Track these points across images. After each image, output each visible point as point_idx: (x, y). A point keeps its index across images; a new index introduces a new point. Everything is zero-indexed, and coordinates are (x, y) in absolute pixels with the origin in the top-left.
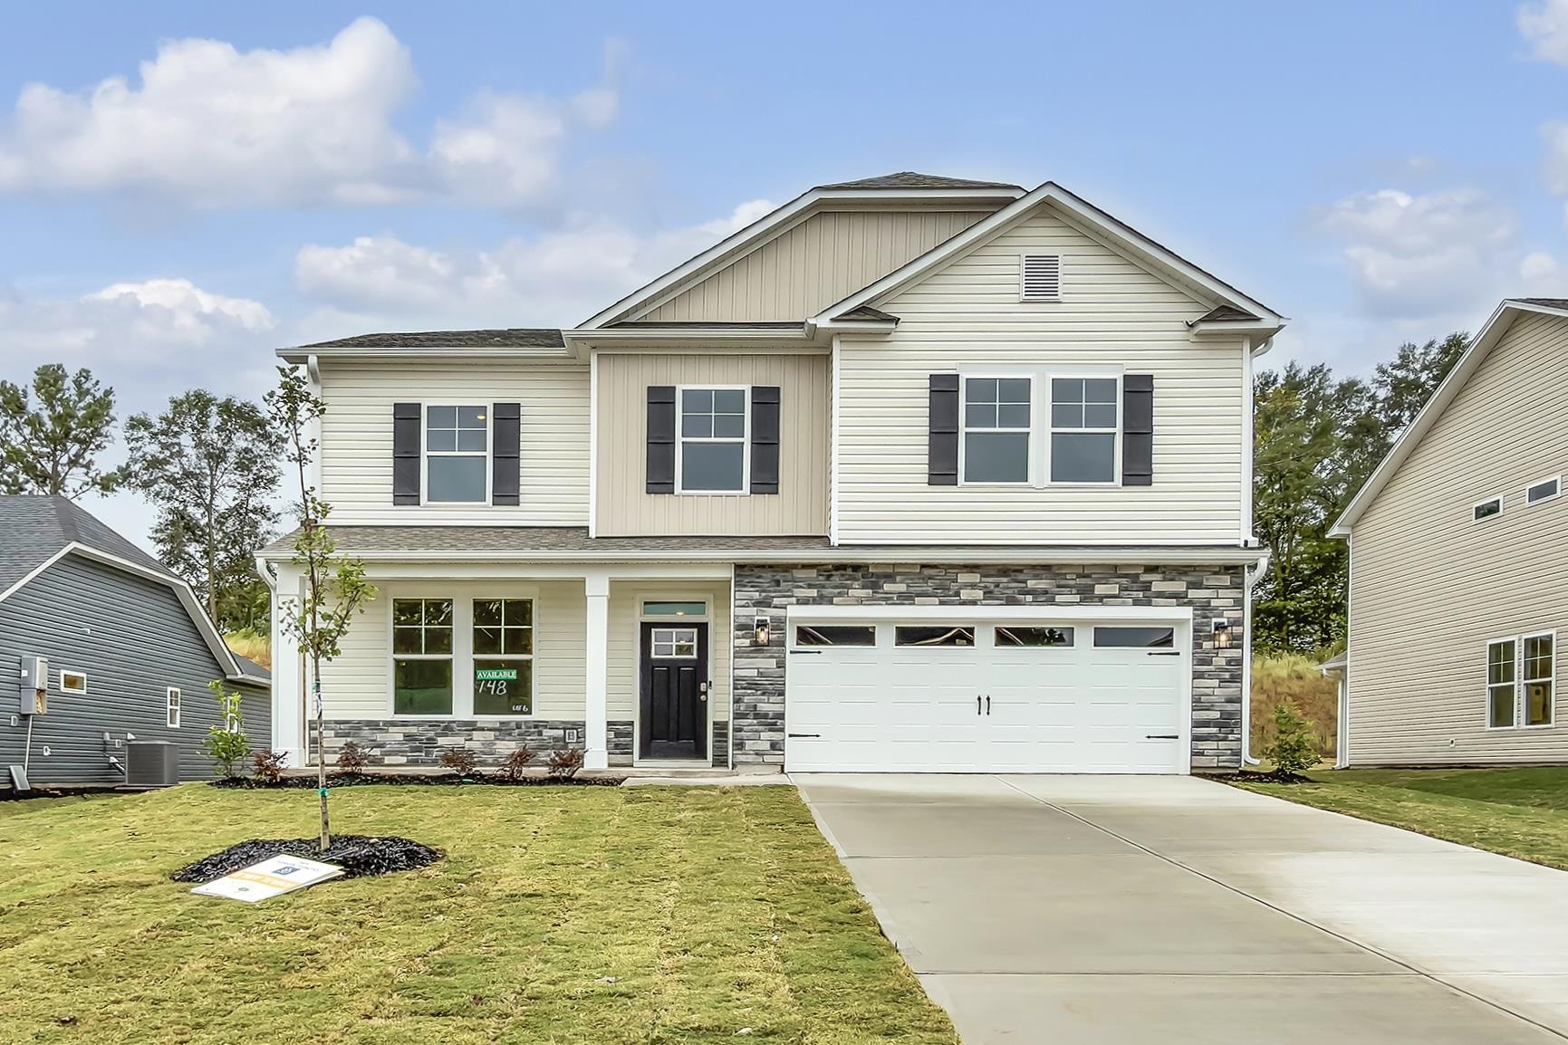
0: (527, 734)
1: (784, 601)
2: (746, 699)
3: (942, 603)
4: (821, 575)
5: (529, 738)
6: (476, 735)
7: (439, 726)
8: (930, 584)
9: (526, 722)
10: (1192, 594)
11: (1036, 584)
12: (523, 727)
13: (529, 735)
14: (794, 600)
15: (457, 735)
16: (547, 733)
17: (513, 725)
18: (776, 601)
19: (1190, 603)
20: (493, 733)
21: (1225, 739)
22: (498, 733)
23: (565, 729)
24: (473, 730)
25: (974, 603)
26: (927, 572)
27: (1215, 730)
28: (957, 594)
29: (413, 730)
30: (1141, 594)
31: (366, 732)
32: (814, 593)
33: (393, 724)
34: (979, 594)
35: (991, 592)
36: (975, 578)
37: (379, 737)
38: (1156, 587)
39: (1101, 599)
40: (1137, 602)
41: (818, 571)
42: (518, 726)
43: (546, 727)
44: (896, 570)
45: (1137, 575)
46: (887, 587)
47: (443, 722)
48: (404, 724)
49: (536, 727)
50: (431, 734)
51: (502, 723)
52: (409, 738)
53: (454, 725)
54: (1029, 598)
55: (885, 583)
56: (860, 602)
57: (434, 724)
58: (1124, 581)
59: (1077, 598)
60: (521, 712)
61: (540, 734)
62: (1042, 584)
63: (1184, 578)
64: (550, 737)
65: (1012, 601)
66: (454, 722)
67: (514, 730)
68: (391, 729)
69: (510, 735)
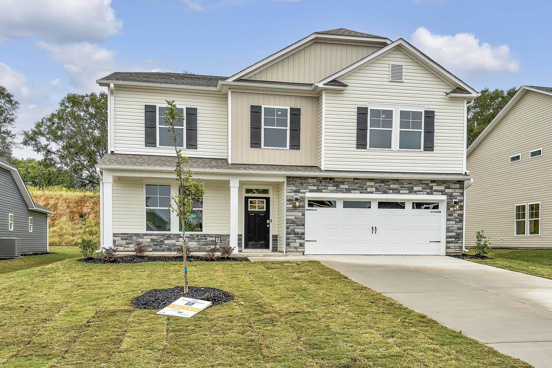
0: (201, 239)
1: (304, 191)
2: (291, 227)
3: (361, 193)
4: (318, 181)
5: (201, 241)
6: (180, 239)
8: (356, 186)
9: (200, 235)
10: (447, 191)
11: (394, 186)
12: (199, 237)
14: (308, 190)
16: (209, 239)
17: (195, 236)
18: (302, 191)
19: (446, 194)
20: (187, 239)
21: (457, 243)
22: (189, 239)
23: (216, 237)
24: (179, 237)
25: (372, 193)
26: (356, 181)
27: (454, 239)
28: (366, 189)
30: (429, 191)
31: (135, 238)
32: (315, 188)
33: (146, 235)
34: (374, 190)
35: (378, 189)
36: (372, 184)
37: (140, 240)
38: (435, 188)
39: (416, 192)
40: (428, 193)
41: (317, 180)
42: (197, 236)
43: (208, 236)
44: (345, 180)
45: (428, 184)
46: (342, 186)
47: (167, 234)
48: (151, 235)
50: (162, 239)
51: (191, 235)
54: (391, 191)
55: (341, 184)
56: (332, 192)
57: (163, 235)
58: (424, 186)
59: (408, 192)
61: (206, 239)
62: (396, 186)
63: (444, 185)
64: (210, 241)
65: (385, 192)
66: (171, 234)
67: (196, 237)
68: (145, 237)
69: (194, 239)
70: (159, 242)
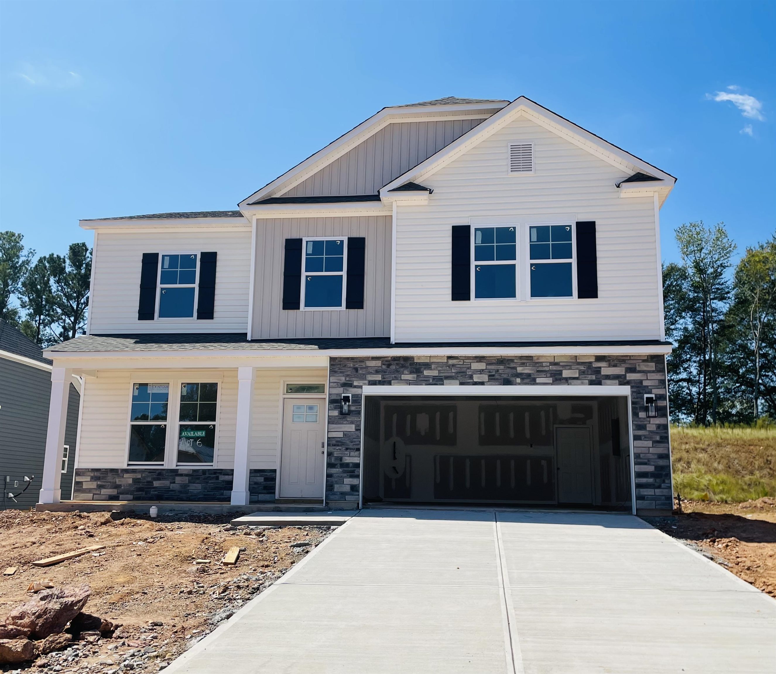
7: (155, 473)
13: (210, 480)
29: (139, 476)
49: (215, 473)
52: (136, 480)
53: (164, 472)
60: (207, 460)
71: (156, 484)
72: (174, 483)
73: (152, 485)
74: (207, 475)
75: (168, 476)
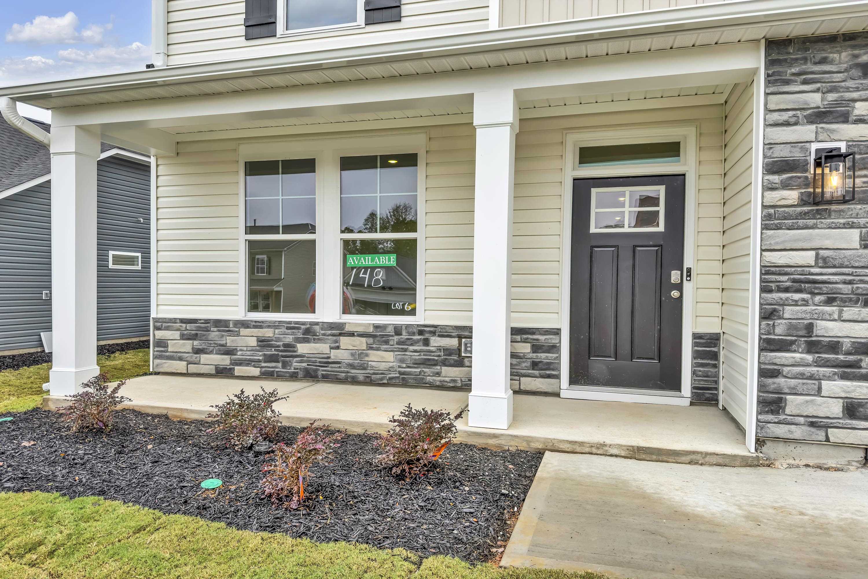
0: (409, 342)
2: (789, 312)
5: (411, 348)
6: (344, 341)
7: (298, 328)
9: (408, 326)
12: (404, 333)
13: (412, 345)
15: (319, 340)
16: (436, 342)
17: (390, 330)
20: (364, 340)
22: (371, 340)
23: (460, 337)
24: (340, 335)
29: (268, 333)
31: (214, 334)
33: (245, 324)
37: (230, 341)
42: (398, 331)
43: (434, 333)
47: (304, 324)
48: (258, 325)
49: (421, 333)
50: (289, 339)
51: (377, 327)
52: (263, 343)
53: (317, 328)
57: (292, 327)
60: (402, 312)
61: (426, 342)
64: (439, 349)
66: (317, 324)
67: (392, 336)
68: (244, 331)
69: (387, 342)
70: (282, 348)
71: (302, 348)
72: (338, 348)
73: (295, 352)
74: (405, 336)
75: (324, 335)
